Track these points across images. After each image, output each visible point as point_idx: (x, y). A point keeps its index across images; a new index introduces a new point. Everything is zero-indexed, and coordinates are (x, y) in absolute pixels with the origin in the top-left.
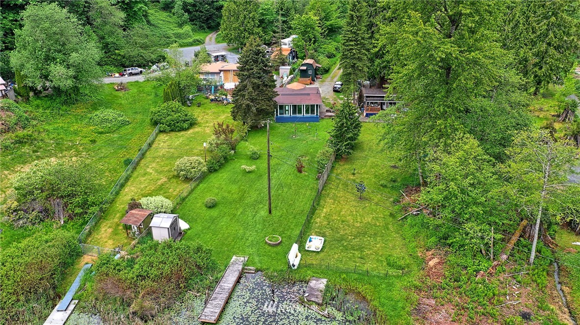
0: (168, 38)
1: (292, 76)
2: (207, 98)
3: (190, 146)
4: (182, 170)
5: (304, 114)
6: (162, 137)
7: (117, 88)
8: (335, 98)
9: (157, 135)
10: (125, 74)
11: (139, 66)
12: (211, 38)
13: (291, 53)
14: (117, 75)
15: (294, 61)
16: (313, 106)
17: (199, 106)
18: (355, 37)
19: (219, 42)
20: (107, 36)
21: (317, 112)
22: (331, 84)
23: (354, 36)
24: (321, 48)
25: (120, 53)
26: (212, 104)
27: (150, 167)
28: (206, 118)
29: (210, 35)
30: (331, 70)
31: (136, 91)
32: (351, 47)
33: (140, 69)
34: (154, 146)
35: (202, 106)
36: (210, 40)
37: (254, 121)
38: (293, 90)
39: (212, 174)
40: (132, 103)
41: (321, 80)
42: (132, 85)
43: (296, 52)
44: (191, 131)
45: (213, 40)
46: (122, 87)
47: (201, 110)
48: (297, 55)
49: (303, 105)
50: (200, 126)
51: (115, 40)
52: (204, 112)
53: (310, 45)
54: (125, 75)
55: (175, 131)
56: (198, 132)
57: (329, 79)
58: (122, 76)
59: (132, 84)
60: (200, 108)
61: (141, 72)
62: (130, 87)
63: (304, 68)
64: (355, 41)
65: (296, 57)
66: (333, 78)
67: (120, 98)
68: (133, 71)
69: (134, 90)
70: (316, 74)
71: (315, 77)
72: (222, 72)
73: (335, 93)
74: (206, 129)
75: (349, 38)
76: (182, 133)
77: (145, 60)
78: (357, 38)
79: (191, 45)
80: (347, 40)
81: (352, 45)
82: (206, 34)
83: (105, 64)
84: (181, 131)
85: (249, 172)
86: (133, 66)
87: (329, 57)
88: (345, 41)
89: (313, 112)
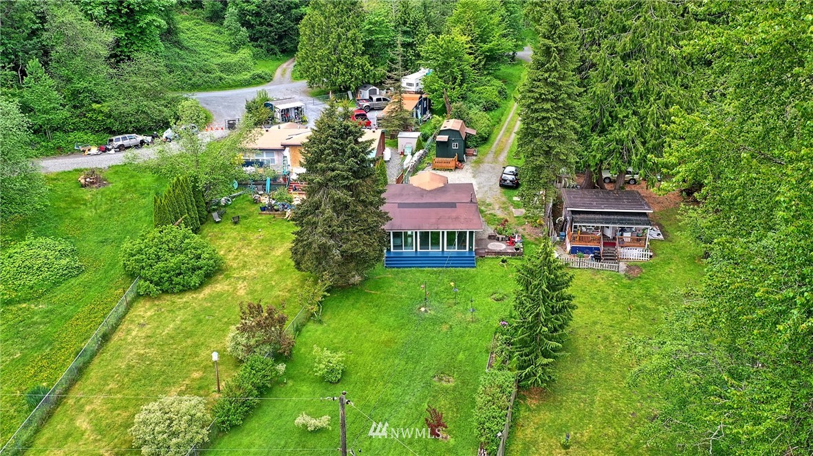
0: (207, 72)
1: (421, 151)
2: (256, 202)
3: (196, 339)
5: (444, 248)
7: (83, 181)
8: (504, 203)
9: (130, 306)
10: (110, 147)
11: (139, 131)
12: (284, 71)
13: (420, 103)
14: (94, 150)
15: (425, 118)
16: (462, 235)
17: (236, 223)
18: (552, 93)
19: (296, 79)
20: (75, 78)
21: (471, 244)
22: (494, 169)
23: (552, 90)
24: (473, 92)
25: (102, 109)
26: (264, 217)
27: (88, 408)
28: (244, 255)
29: (284, 65)
30: (493, 136)
31: (121, 185)
32: (544, 114)
33: (140, 138)
35: (243, 221)
36: (283, 75)
37: (336, 276)
38: (422, 192)
39: (225, 438)
40: (105, 215)
41: (474, 158)
42: (116, 172)
43: (430, 101)
44: (207, 291)
45: (288, 74)
46: (95, 179)
47: (239, 232)
48: (430, 105)
49: (443, 232)
50: (228, 277)
51: (92, 85)
52: (244, 239)
53: (454, 89)
54: (109, 150)
55: (173, 293)
56: (220, 295)
57: (490, 156)
58: (105, 152)
59: (116, 170)
60: (238, 226)
61: (142, 142)
62: (112, 178)
63: (444, 138)
64: (552, 100)
65: (430, 108)
66: (497, 154)
67: (85, 204)
68: (126, 143)
69: (117, 184)
70: (466, 147)
71: (465, 153)
72: (287, 149)
73: (503, 190)
74: (240, 285)
75: (541, 95)
76: (188, 297)
77: (152, 119)
78: (557, 96)
79: (247, 84)
80: (536, 99)
81: (547, 111)
82: (277, 63)
83: (74, 129)
84: (185, 291)
85: (314, 432)
86: (127, 132)
87: (487, 109)
88: (533, 101)
89: (462, 243)
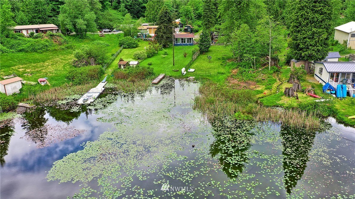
1: (181, 32)
2: (142, 39)
4: (137, 55)
5: (186, 43)
6: (125, 50)
7: (100, 36)
9: (122, 49)
10: (102, 31)
13: (180, 24)
14: (99, 32)
16: (190, 39)
21: (192, 41)
28: (142, 45)
30: (199, 31)
31: (109, 37)
33: (109, 30)
34: (122, 52)
39: (149, 59)
42: (106, 35)
43: (182, 24)
44: (137, 48)
46: (103, 35)
49: (186, 38)
50: (140, 48)
51: (98, 16)
52: (141, 43)
53: (189, 21)
55: (130, 48)
63: (186, 28)
68: (106, 31)
71: (192, 32)
72: (148, 29)
77: (111, 26)
84: (132, 48)
85: (164, 58)
89: (190, 42)
